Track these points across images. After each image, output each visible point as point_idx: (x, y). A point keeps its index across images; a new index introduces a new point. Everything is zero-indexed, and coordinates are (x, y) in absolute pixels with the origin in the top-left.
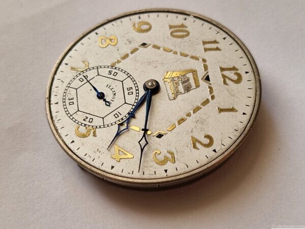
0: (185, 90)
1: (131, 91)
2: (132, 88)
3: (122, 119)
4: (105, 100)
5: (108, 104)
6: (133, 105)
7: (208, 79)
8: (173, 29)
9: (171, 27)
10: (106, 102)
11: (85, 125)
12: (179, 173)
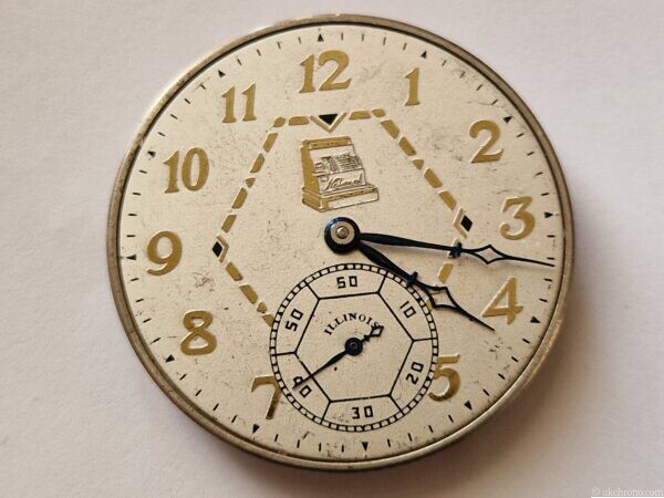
0: (354, 168)
1: (347, 280)
2: (338, 279)
3: (419, 300)
4: (367, 338)
5: (377, 330)
6: (385, 276)
7: (329, 119)
8: (180, 184)
9: (172, 189)
10: (372, 335)
11: (428, 379)
12: (554, 190)
